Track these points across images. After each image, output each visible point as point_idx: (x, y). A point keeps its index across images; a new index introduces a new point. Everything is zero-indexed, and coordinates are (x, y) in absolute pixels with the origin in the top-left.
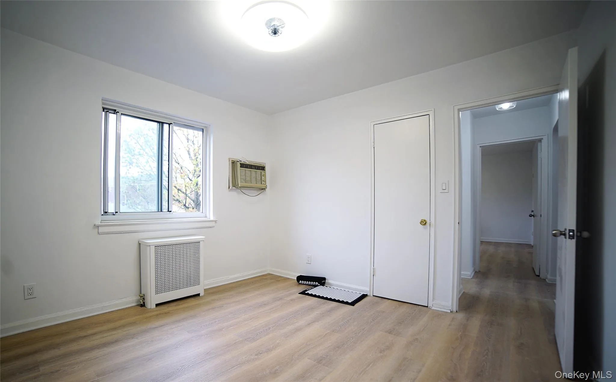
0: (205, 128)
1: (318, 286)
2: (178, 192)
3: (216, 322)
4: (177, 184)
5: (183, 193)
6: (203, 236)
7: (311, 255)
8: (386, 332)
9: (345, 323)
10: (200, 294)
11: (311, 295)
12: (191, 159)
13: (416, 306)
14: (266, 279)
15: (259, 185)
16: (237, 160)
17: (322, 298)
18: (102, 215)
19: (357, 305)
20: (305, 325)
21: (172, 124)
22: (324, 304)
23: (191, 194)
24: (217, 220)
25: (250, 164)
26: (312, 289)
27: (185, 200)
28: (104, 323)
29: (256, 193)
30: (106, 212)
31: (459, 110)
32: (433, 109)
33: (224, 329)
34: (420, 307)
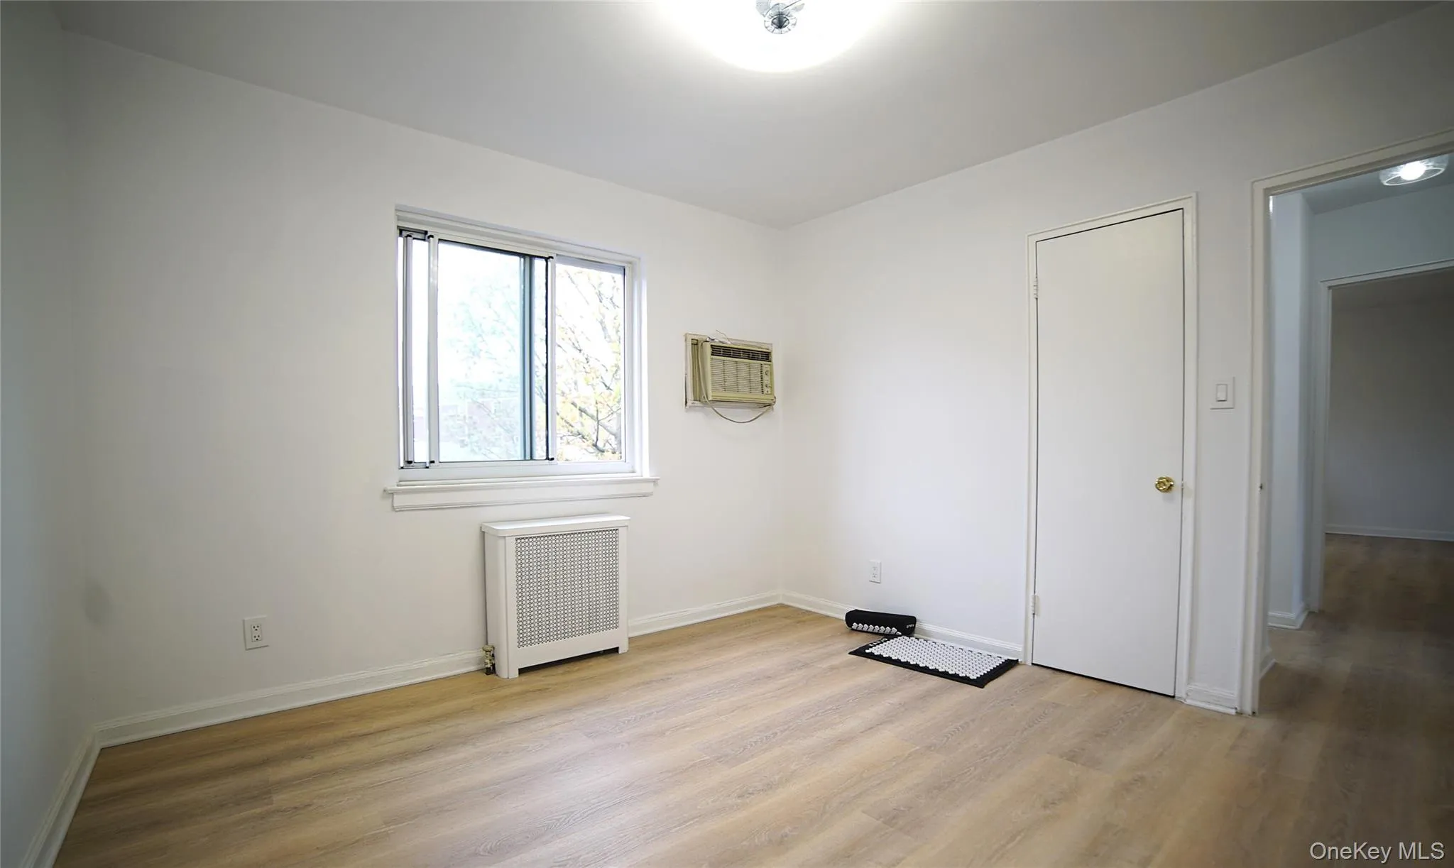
0: (629, 265)
1: (895, 636)
2: (581, 416)
3: (650, 714)
4: (578, 397)
5: (592, 417)
6: (626, 516)
7: (879, 562)
8: (1062, 757)
9: (958, 730)
10: (618, 648)
11: (880, 658)
12: (607, 339)
13: (1143, 693)
14: (774, 617)
15: (757, 396)
16: (704, 338)
17: (906, 665)
18: (402, 468)
19: (991, 686)
20: (861, 731)
21: (552, 258)
22: (910, 679)
23: (609, 418)
24: (658, 479)
25: (736, 347)
26: (882, 643)
27: (596, 433)
28: (408, 706)
29: (749, 414)
30: (410, 462)
31: (1268, 192)
32: (1194, 195)
33: (668, 733)
34: (1153, 696)
